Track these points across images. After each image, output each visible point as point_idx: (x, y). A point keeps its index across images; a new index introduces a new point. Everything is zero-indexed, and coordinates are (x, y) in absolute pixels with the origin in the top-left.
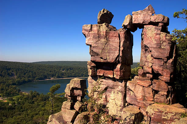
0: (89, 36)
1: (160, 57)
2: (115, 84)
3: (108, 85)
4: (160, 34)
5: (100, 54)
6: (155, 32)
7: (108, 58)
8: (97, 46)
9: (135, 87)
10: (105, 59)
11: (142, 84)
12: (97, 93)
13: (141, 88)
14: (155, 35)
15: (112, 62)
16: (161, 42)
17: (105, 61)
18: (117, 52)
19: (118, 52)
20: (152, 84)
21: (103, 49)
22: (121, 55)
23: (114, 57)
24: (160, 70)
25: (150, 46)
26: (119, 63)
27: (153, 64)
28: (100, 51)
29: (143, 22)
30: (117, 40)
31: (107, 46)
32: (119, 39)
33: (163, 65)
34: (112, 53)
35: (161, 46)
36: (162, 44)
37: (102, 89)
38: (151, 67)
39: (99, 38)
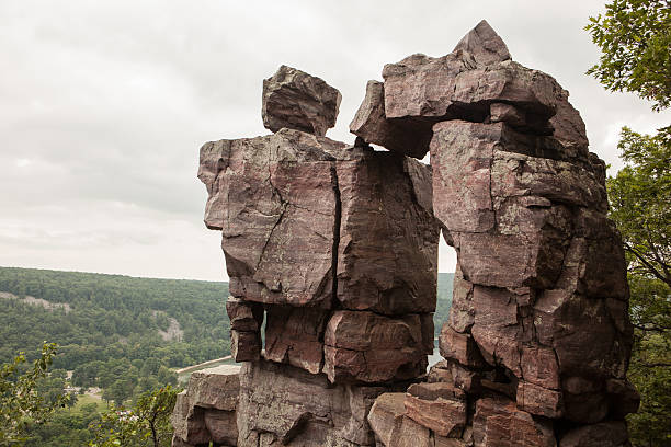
0: (217, 191)
1: (497, 283)
2: (337, 406)
3: (311, 408)
4: (492, 162)
5: (254, 265)
6: (472, 152)
7: (286, 283)
8: (241, 232)
9: (397, 430)
10: (275, 288)
11: (426, 416)
12: (268, 439)
13: (422, 438)
14: (469, 168)
15: (304, 302)
16: (497, 206)
17: (276, 299)
18: (325, 256)
19: (330, 256)
20: (469, 424)
21: (267, 246)
22: (341, 269)
23: (310, 281)
24: (505, 349)
25: (456, 227)
26: (336, 305)
27: (472, 314)
28: (256, 253)
29: (424, 109)
30: (327, 201)
31: (285, 232)
32: (333, 195)
33: (515, 321)
34: (305, 260)
35: (496, 225)
36: (502, 211)
37: (286, 424)
38: (468, 330)
39: (251, 196)
